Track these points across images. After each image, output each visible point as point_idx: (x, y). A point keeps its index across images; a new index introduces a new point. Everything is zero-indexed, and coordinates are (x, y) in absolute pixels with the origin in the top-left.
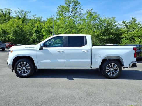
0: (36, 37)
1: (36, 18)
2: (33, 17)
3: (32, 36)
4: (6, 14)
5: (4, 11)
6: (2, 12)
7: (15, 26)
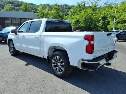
0: (102, 24)
1: (107, 5)
2: (105, 4)
3: (99, 23)
4: (81, 6)
5: (80, 4)
6: (79, 5)
7: (86, 15)
